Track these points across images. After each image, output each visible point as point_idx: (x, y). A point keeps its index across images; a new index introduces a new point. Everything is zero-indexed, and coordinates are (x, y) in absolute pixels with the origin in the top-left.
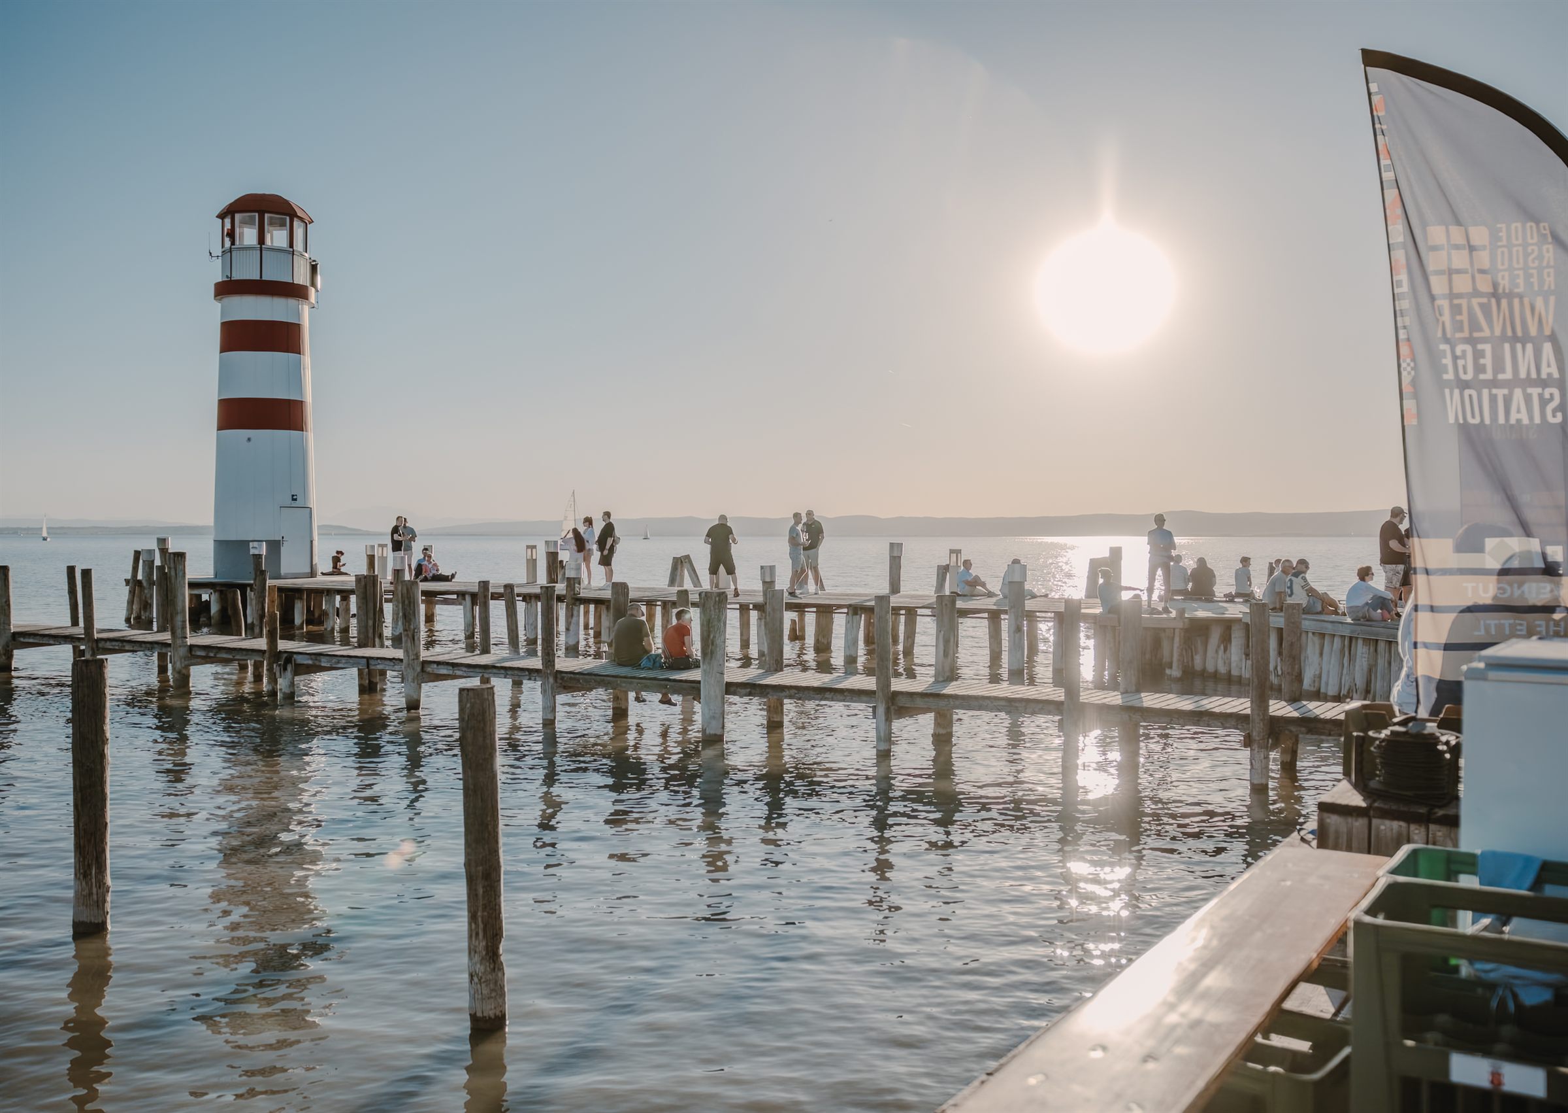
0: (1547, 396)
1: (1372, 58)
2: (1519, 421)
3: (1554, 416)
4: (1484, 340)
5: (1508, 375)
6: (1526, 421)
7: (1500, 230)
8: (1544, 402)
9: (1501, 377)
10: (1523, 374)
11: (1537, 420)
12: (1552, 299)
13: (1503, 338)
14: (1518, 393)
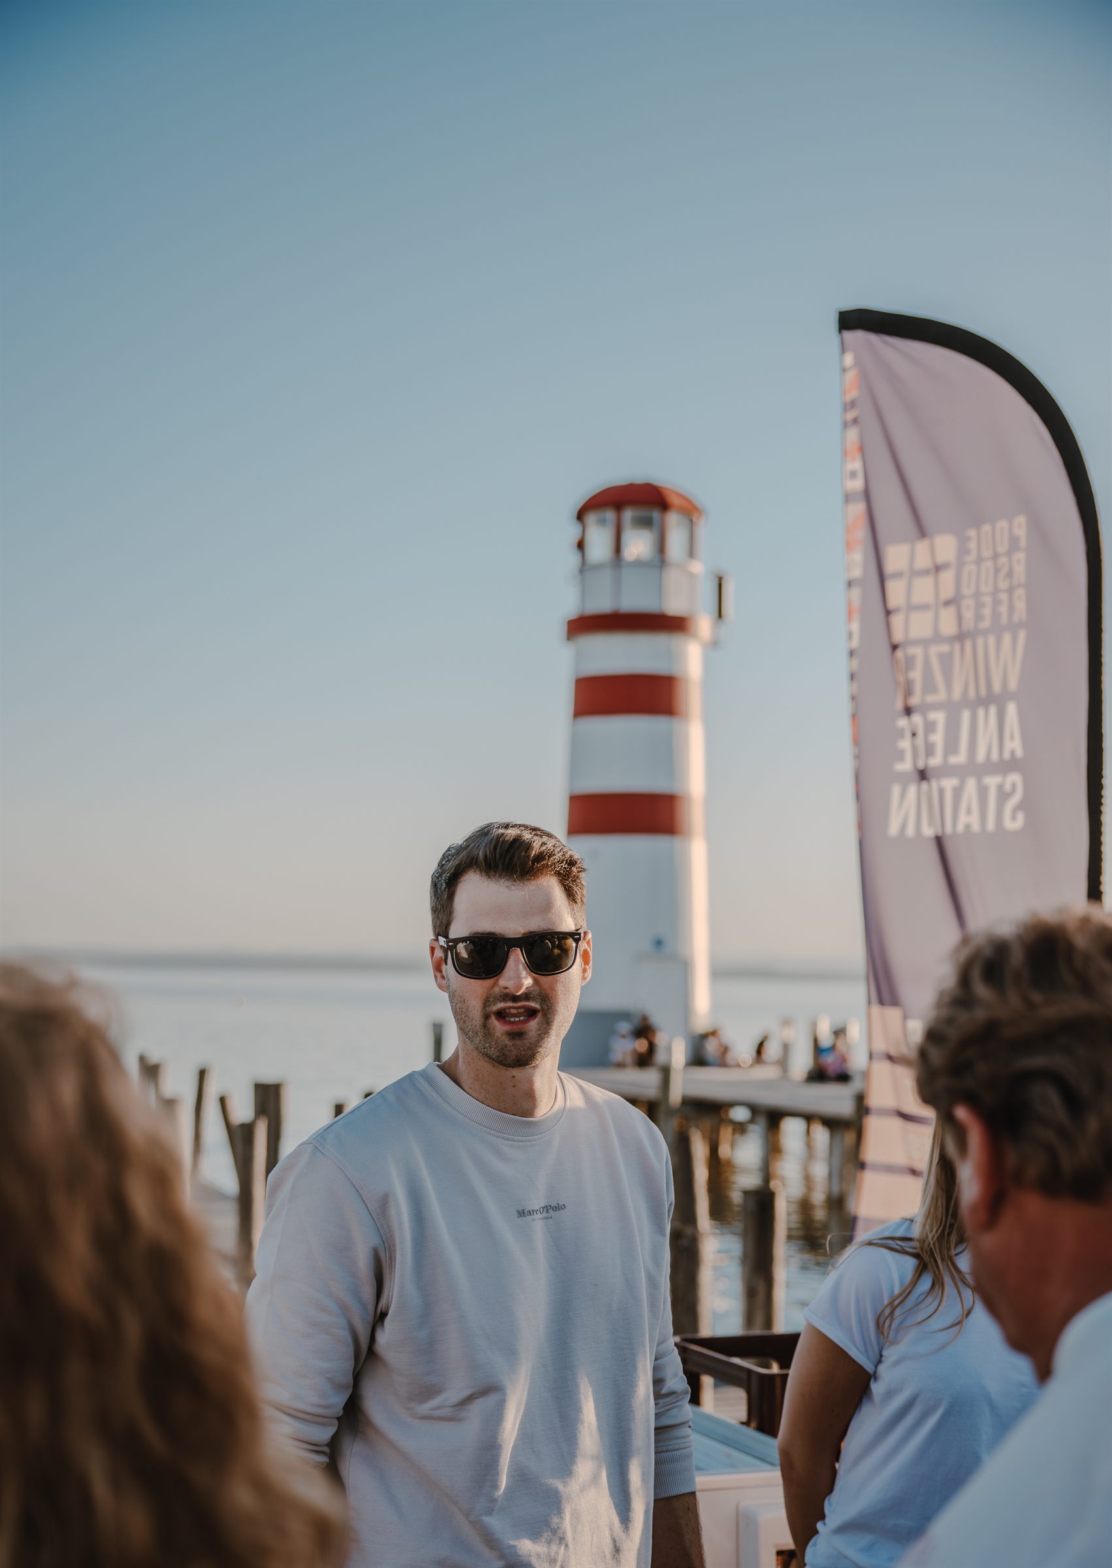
0: (1008, 787)
1: (851, 320)
2: (968, 827)
3: (1014, 818)
4: (936, 707)
5: (960, 758)
6: (976, 827)
7: (969, 539)
8: (1003, 796)
9: (953, 760)
10: (981, 757)
11: (991, 826)
12: (1022, 635)
13: (965, 702)
14: (971, 785)
